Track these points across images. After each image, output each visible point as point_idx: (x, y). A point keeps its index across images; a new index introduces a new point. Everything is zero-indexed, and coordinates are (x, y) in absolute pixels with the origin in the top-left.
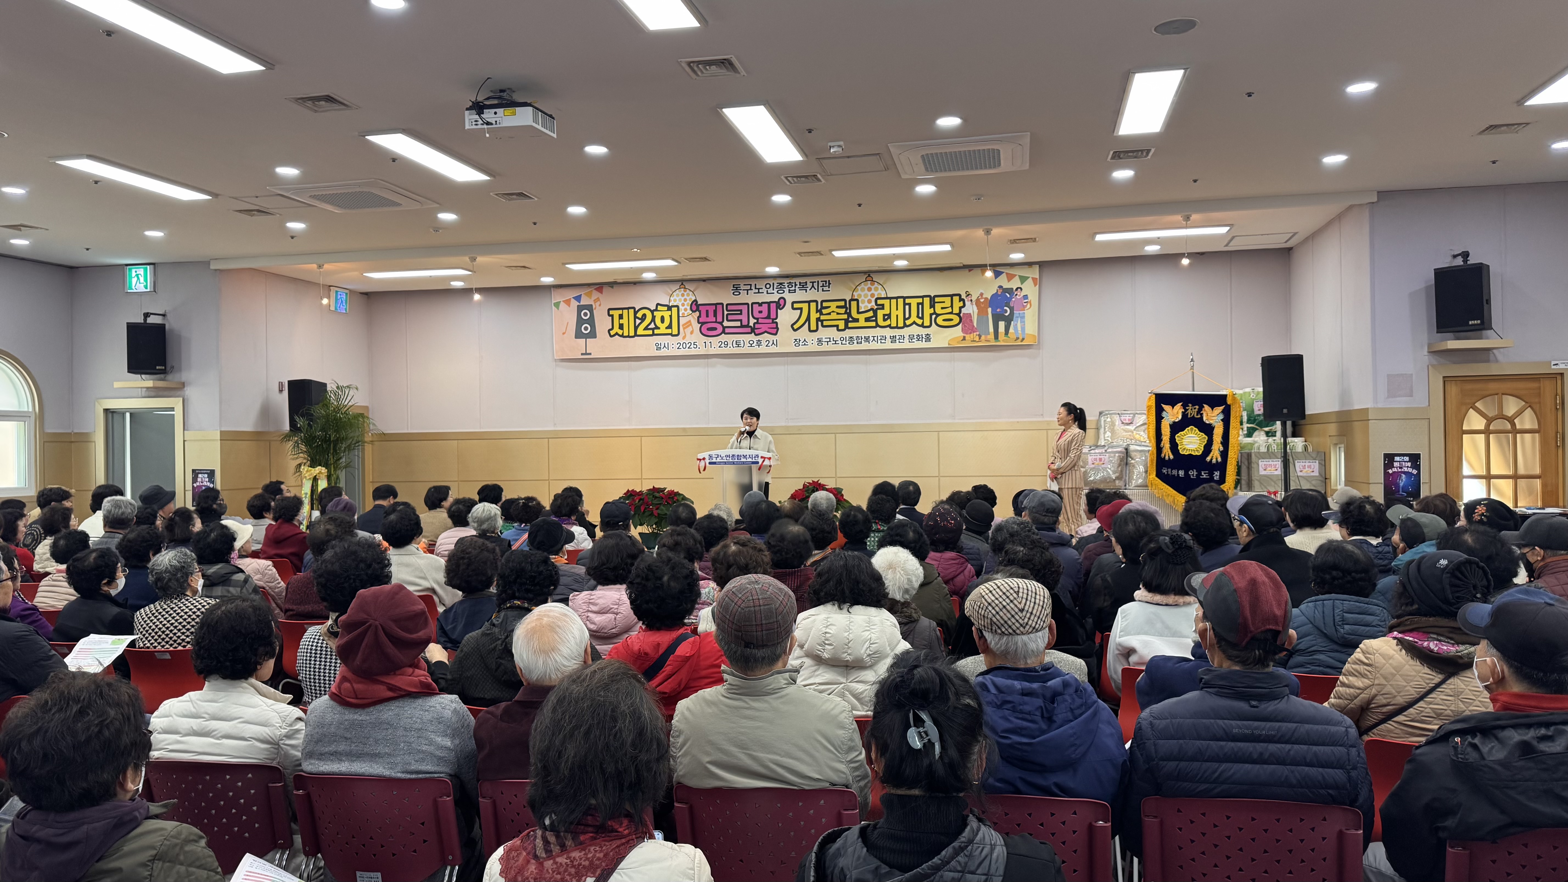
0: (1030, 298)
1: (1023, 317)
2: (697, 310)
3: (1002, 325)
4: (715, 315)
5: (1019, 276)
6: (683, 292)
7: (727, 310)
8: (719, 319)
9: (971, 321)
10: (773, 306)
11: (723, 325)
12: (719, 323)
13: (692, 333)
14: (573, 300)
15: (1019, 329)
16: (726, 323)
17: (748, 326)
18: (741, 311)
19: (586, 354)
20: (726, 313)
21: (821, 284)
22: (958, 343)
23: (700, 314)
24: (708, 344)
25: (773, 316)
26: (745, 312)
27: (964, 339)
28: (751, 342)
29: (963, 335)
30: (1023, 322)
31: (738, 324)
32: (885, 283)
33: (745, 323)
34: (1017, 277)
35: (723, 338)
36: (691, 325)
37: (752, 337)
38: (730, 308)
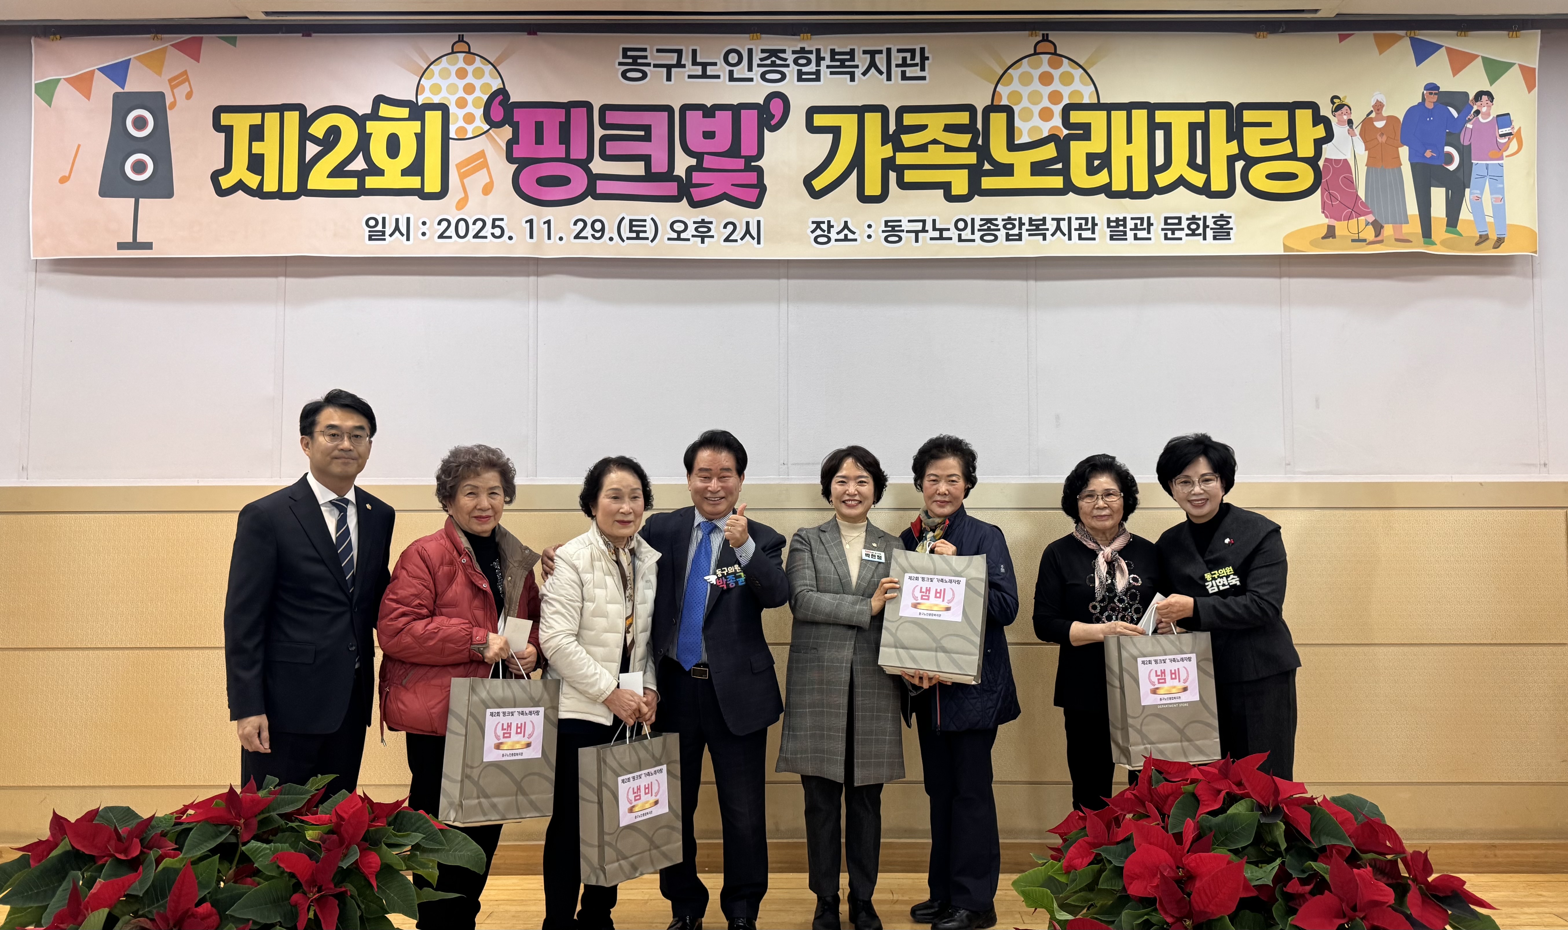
0: (1517, 122)
1: (1497, 177)
2: (508, 120)
3: (1438, 196)
4: (565, 138)
5: (1484, 59)
6: (461, 64)
7: (604, 125)
8: (578, 151)
9: (1350, 183)
10: (749, 119)
11: (588, 171)
12: (577, 162)
13: (487, 190)
14: (99, 77)
15: (1488, 210)
16: (598, 166)
17: (668, 176)
18: (647, 128)
19: (135, 245)
20: (599, 132)
21: (896, 59)
22: (1314, 243)
23: (516, 133)
24: (540, 228)
25: (748, 148)
26: (660, 131)
27: (1331, 233)
28: (679, 227)
29: (1326, 221)
30: (1498, 191)
31: (637, 168)
32: (1092, 62)
33: (659, 165)
34: (1479, 60)
35: (590, 209)
36: (485, 165)
37: (681, 210)
38: (612, 117)
